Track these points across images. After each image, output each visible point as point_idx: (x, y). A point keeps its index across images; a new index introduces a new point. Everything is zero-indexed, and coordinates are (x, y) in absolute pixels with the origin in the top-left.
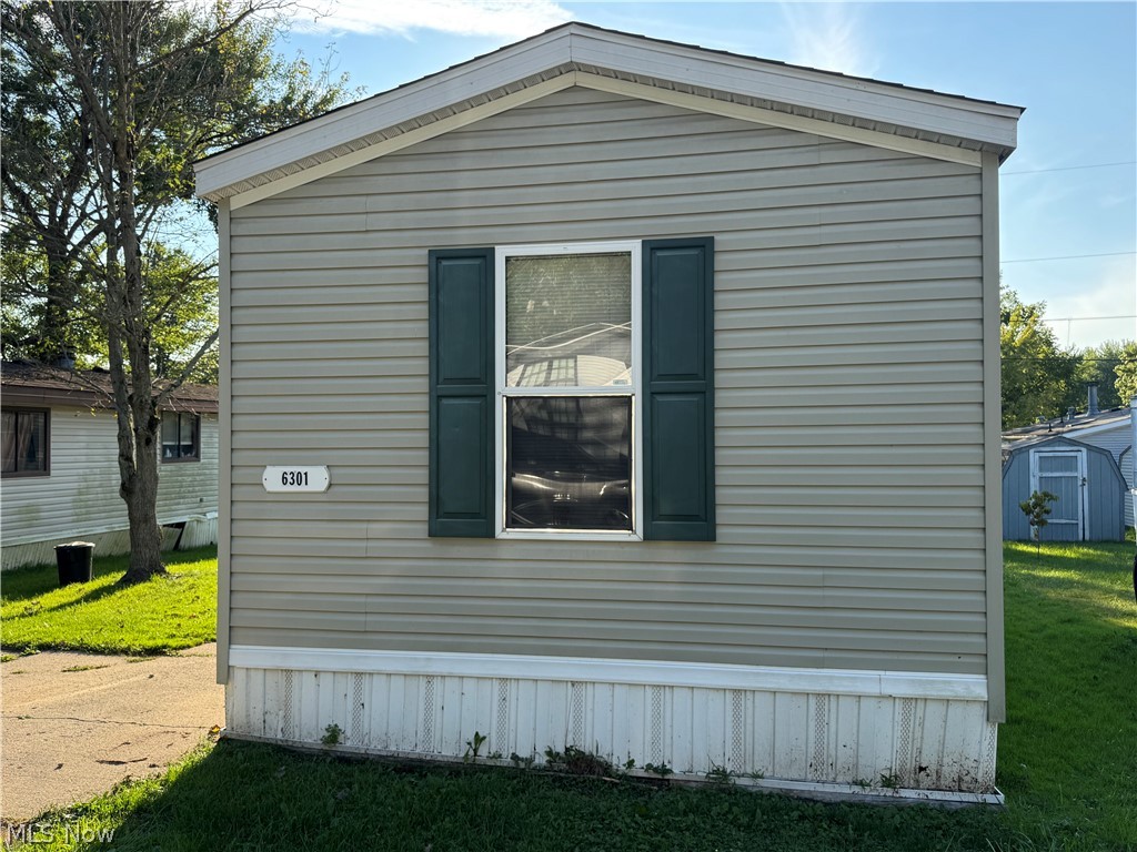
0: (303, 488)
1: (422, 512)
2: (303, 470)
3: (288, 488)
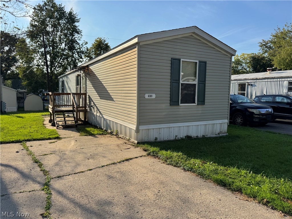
1: (169, 102)
2: (151, 95)
3: (149, 98)
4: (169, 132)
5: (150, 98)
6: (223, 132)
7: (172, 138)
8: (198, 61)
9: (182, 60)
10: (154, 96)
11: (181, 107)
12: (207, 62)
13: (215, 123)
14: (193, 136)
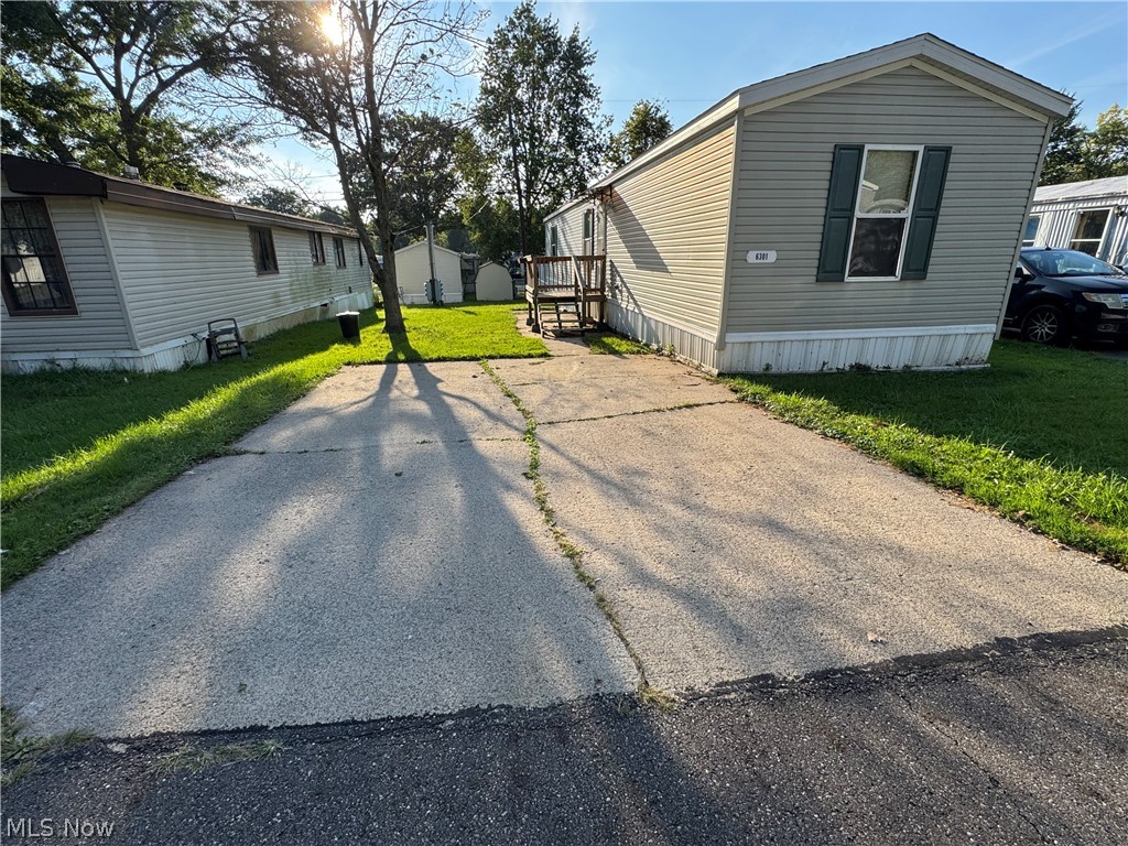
0: (765, 261)
1: (815, 271)
2: (765, 252)
3: (758, 261)
4: (806, 352)
5: (761, 261)
6: (975, 359)
7: (813, 368)
8: (921, 149)
9: (868, 147)
10: (772, 256)
11: (851, 287)
12: (954, 147)
13: (950, 332)
14: (874, 367)
